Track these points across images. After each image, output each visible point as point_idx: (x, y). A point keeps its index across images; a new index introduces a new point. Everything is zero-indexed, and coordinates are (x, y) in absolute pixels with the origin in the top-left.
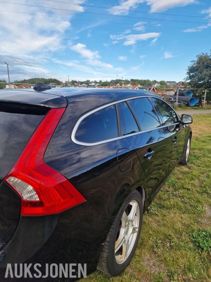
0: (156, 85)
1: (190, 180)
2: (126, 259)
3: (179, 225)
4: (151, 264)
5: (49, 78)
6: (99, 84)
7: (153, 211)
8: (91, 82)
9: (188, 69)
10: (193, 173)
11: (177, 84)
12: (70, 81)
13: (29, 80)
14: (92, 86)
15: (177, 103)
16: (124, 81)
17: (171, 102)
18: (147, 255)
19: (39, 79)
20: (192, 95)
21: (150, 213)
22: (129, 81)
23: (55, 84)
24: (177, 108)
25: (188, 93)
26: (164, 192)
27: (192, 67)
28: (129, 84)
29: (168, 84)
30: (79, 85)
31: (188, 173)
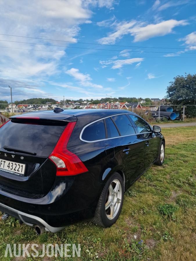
0: (141, 102)
1: (163, 175)
2: (113, 218)
3: (150, 202)
4: (130, 223)
5: (46, 98)
6: (90, 102)
7: (133, 194)
8: (83, 100)
9: (167, 89)
10: (166, 170)
11: (161, 101)
12: (65, 100)
13: (28, 100)
14: (84, 104)
15: (159, 118)
16: (112, 99)
17: (154, 116)
18: (127, 219)
19: (37, 99)
20: (172, 110)
21: (131, 195)
22: (118, 99)
23: (51, 103)
24: (160, 122)
25: (169, 109)
26: (142, 183)
27: (171, 87)
28: (118, 102)
29: (153, 101)
30: (73, 104)
31: (163, 171)
